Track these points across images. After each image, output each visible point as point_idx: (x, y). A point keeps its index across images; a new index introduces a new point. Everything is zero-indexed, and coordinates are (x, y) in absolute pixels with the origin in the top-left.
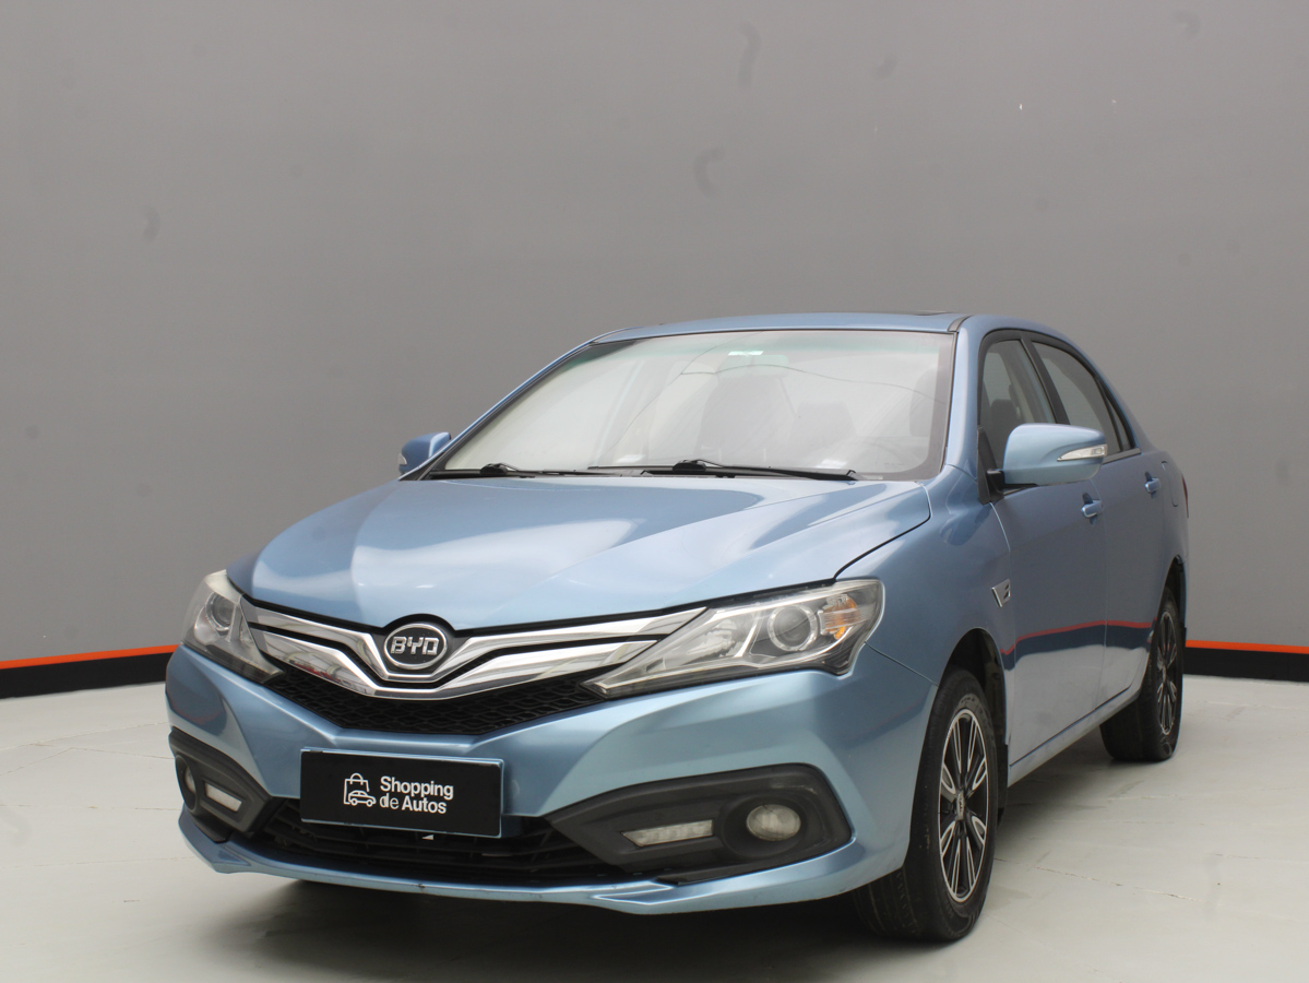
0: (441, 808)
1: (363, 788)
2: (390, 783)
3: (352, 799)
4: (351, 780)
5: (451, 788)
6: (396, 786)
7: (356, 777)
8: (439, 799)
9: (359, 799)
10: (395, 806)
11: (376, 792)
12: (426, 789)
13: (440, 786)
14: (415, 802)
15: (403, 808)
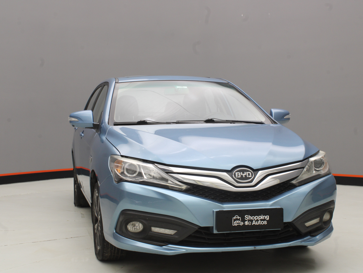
0: (265, 223)
1: (239, 220)
2: (248, 217)
3: (235, 224)
4: (235, 218)
5: (268, 216)
6: (250, 218)
7: (236, 217)
8: (264, 220)
9: (237, 223)
10: (249, 224)
11: (243, 220)
12: (260, 217)
13: (265, 216)
14: (256, 222)
15: (253, 224)
